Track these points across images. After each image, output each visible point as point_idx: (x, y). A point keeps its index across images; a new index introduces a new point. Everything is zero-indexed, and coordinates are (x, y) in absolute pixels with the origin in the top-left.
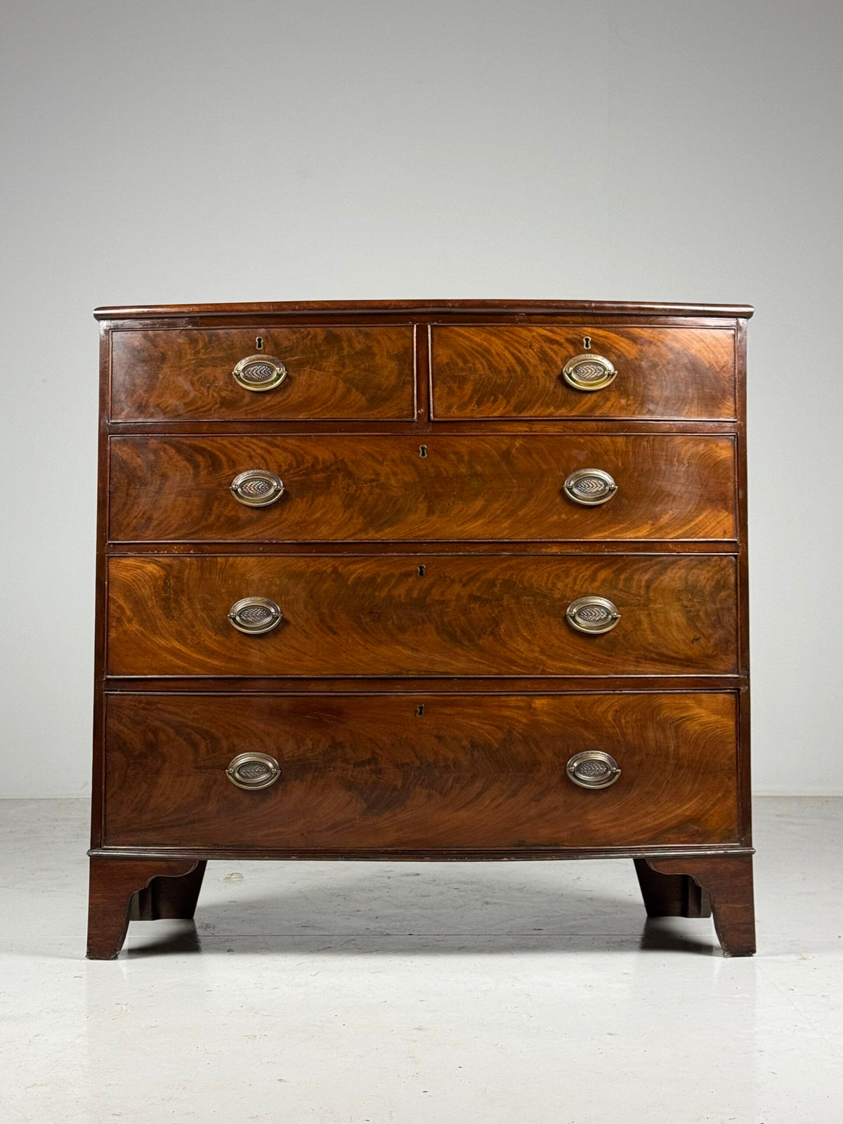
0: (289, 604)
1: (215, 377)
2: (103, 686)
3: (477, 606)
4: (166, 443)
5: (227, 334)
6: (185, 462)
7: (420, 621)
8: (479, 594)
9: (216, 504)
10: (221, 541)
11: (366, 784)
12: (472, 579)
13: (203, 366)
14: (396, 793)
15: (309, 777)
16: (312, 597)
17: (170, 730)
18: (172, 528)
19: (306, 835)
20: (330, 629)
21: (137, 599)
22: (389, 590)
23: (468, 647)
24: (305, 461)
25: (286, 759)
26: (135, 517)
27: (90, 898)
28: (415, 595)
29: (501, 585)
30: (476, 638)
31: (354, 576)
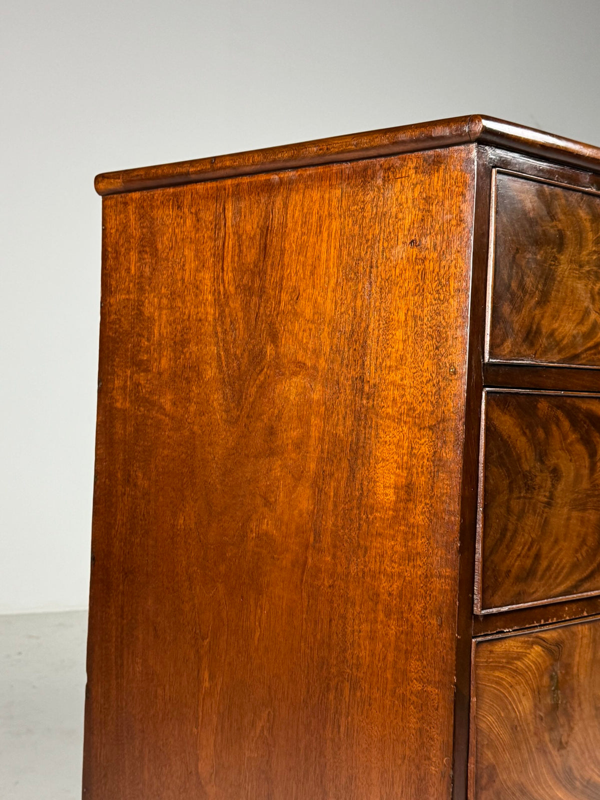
4: (558, 407)
6: (580, 445)
18: (565, 571)
21: (516, 723)
26: (519, 556)
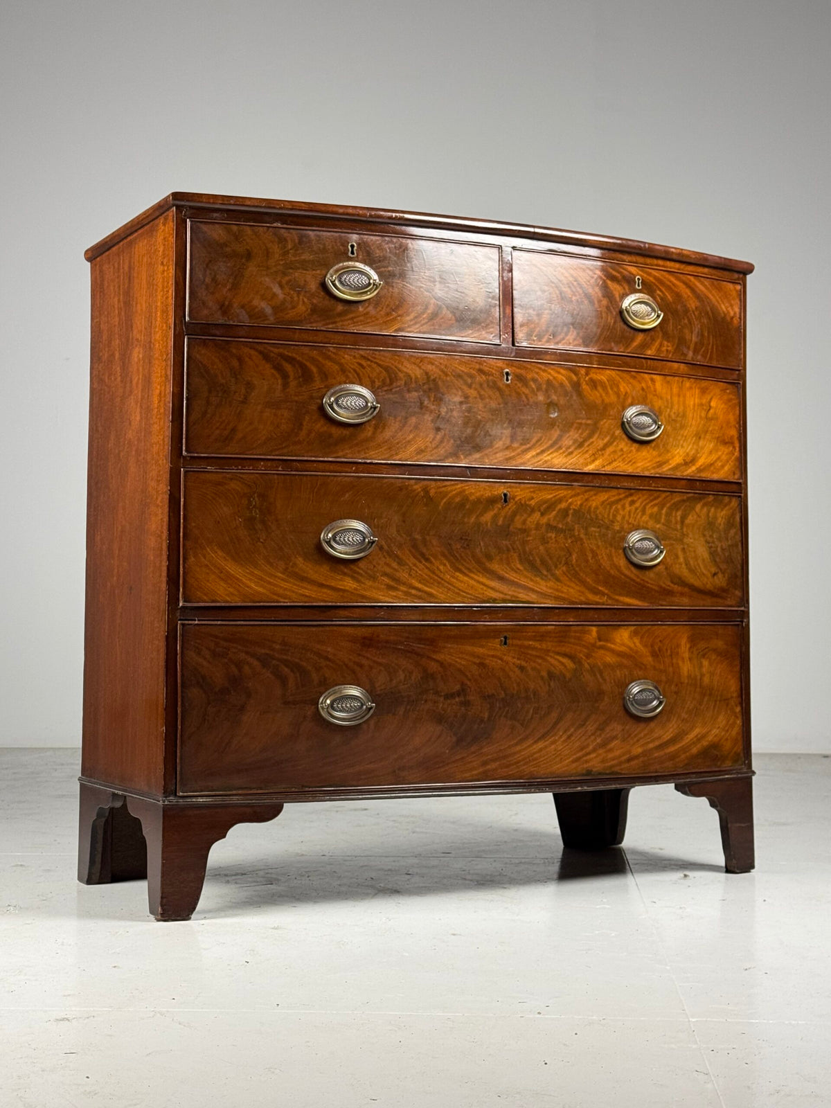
0: (382, 527)
1: (305, 281)
2: (178, 614)
3: (554, 536)
4: (251, 349)
5: (318, 236)
6: (273, 371)
7: (505, 549)
8: (554, 524)
9: (307, 418)
10: (313, 459)
11: (456, 716)
12: (548, 508)
13: (291, 268)
14: (482, 726)
15: (401, 710)
16: (404, 522)
17: (256, 663)
18: (259, 442)
19: (397, 771)
20: (423, 555)
21: (218, 519)
22: (477, 517)
23: (546, 576)
24: (398, 378)
25: (378, 693)
26: (217, 429)
27: (163, 852)
28: (500, 523)
29: (573, 515)
30: (553, 568)
31: (445, 500)
